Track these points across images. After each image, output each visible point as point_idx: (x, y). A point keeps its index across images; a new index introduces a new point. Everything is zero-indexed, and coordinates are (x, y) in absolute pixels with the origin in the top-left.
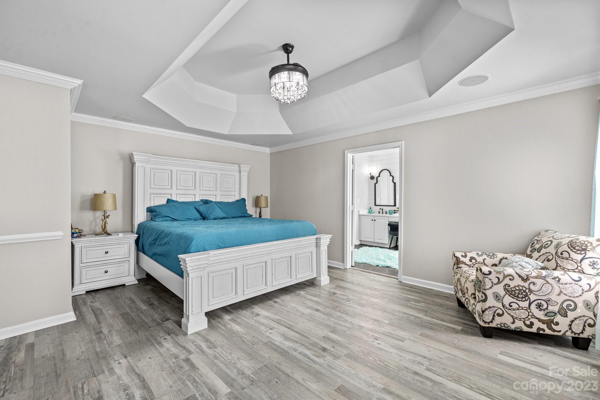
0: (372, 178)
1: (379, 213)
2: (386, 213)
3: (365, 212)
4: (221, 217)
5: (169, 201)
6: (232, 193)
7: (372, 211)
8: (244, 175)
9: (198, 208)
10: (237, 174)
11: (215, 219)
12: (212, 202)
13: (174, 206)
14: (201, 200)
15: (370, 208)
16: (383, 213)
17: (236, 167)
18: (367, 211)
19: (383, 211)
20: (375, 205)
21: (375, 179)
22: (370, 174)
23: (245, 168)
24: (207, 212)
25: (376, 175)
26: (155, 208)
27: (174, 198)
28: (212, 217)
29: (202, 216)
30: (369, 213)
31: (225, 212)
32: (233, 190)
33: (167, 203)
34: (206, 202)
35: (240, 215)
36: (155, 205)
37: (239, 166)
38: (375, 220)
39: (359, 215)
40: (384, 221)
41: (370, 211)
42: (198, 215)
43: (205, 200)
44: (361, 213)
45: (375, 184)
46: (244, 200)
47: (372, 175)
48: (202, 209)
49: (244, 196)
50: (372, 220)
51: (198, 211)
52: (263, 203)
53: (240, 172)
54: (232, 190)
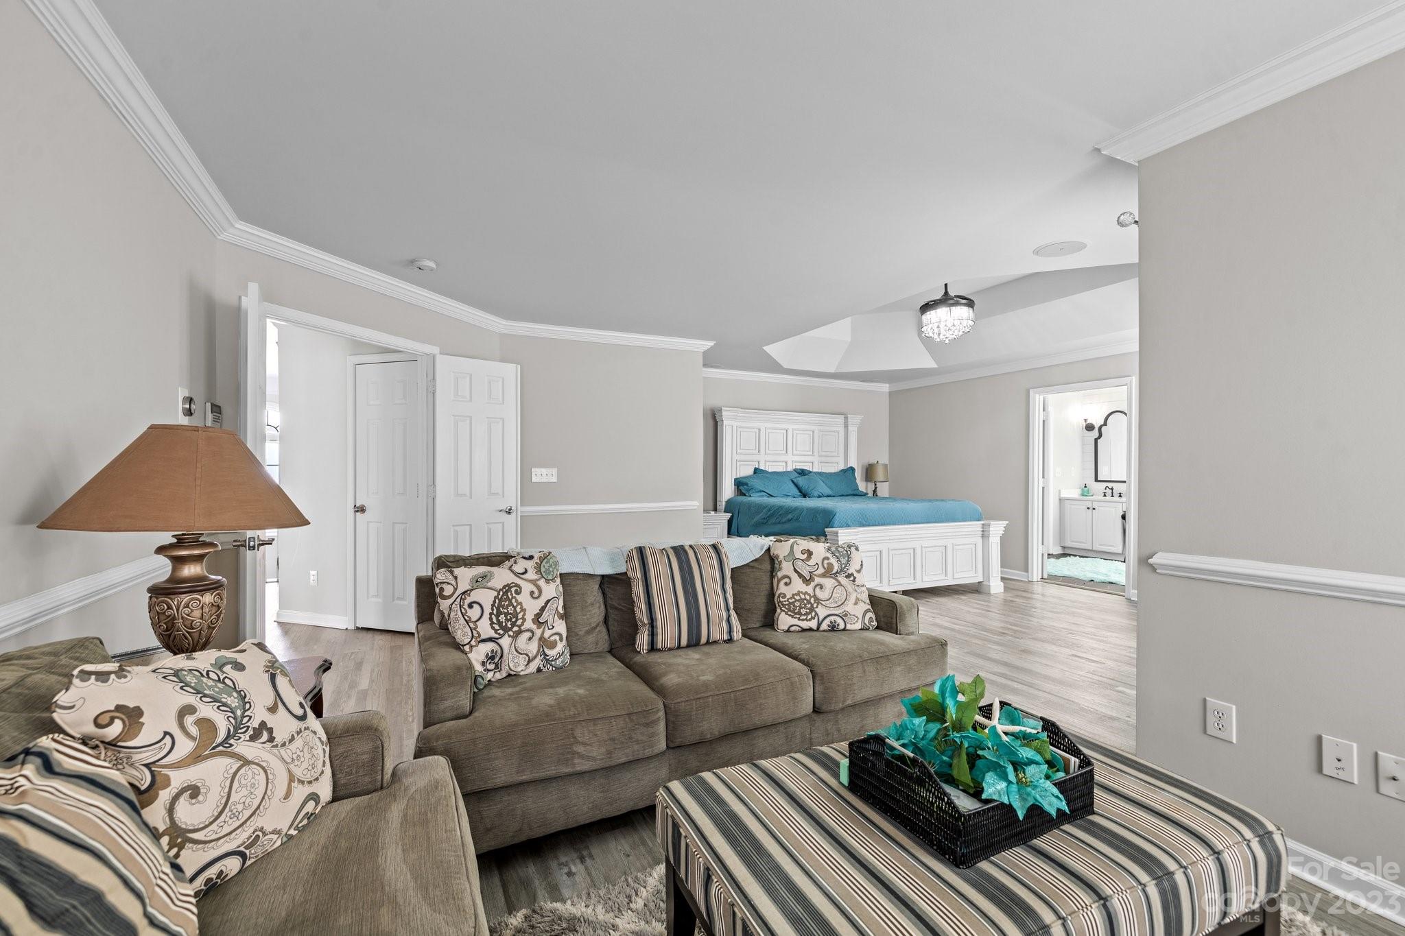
0: (1090, 428)
1: (1105, 496)
2: (1120, 496)
3: (1074, 493)
4: (826, 495)
5: (756, 471)
6: (834, 460)
7: (1088, 491)
8: (853, 430)
9: (795, 480)
10: (842, 430)
11: (819, 497)
12: (811, 472)
13: (767, 477)
14: (795, 470)
15: (1085, 487)
16: (1112, 496)
17: (840, 419)
18: (1079, 491)
19: (1112, 493)
20: (1096, 480)
21: (1097, 429)
22: (1086, 420)
23: (855, 420)
24: (808, 487)
25: (1098, 422)
26: (744, 480)
27: (762, 467)
28: (816, 494)
29: (800, 492)
30: (1083, 495)
31: (830, 488)
32: (836, 454)
33: (755, 473)
34: (802, 473)
35: (850, 492)
36: (741, 476)
37: (846, 418)
38: (1094, 509)
39: (1060, 499)
40: (1113, 509)
41: (1085, 489)
42: (796, 491)
43: (800, 469)
44: (1064, 495)
45: (1096, 440)
46: (852, 469)
47: (1088, 422)
48: (801, 481)
49: (853, 463)
50: (1088, 508)
51: (796, 485)
52: (880, 474)
53: (846, 426)
54: (834, 454)
